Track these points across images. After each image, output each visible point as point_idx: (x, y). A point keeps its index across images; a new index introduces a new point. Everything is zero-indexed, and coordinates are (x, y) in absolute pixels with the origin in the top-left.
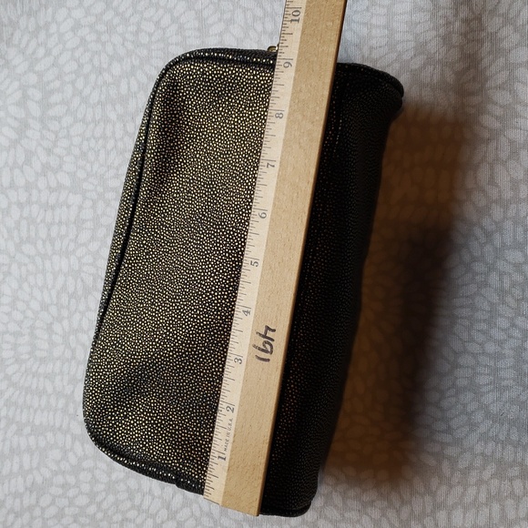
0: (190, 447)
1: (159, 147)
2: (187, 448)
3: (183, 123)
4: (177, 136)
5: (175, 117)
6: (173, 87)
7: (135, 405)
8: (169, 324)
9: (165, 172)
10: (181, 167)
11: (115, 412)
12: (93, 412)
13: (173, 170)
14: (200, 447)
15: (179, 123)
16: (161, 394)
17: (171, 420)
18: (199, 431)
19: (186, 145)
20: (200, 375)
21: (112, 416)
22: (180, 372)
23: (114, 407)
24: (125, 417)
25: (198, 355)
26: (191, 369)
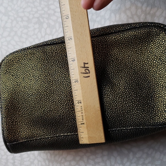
0: (13, 108)
1: (127, 38)
2: (13, 107)
3: (142, 45)
4: (135, 44)
5: (143, 40)
6: (156, 34)
7: (18, 77)
8: (55, 81)
9: (117, 45)
10: (122, 51)
11: (13, 70)
12: (9, 61)
13: (119, 48)
14: (16, 112)
15: (141, 43)
16: (26, 87)
17: (19, 95)
18: (21, 109)
19: (132, 50)
20: (41, 102)
21: (11, 69)
22: (39, 93)
23: (15, 69)
24: (13, 75)
25: (48, 98)
26: (42, 98)
